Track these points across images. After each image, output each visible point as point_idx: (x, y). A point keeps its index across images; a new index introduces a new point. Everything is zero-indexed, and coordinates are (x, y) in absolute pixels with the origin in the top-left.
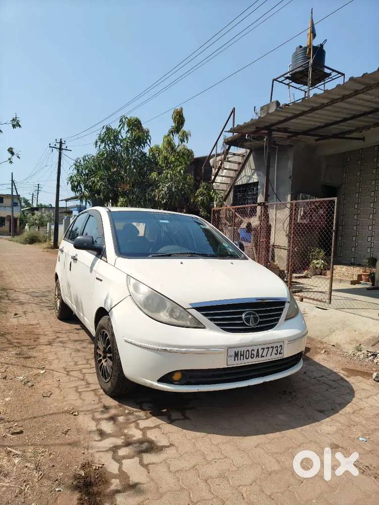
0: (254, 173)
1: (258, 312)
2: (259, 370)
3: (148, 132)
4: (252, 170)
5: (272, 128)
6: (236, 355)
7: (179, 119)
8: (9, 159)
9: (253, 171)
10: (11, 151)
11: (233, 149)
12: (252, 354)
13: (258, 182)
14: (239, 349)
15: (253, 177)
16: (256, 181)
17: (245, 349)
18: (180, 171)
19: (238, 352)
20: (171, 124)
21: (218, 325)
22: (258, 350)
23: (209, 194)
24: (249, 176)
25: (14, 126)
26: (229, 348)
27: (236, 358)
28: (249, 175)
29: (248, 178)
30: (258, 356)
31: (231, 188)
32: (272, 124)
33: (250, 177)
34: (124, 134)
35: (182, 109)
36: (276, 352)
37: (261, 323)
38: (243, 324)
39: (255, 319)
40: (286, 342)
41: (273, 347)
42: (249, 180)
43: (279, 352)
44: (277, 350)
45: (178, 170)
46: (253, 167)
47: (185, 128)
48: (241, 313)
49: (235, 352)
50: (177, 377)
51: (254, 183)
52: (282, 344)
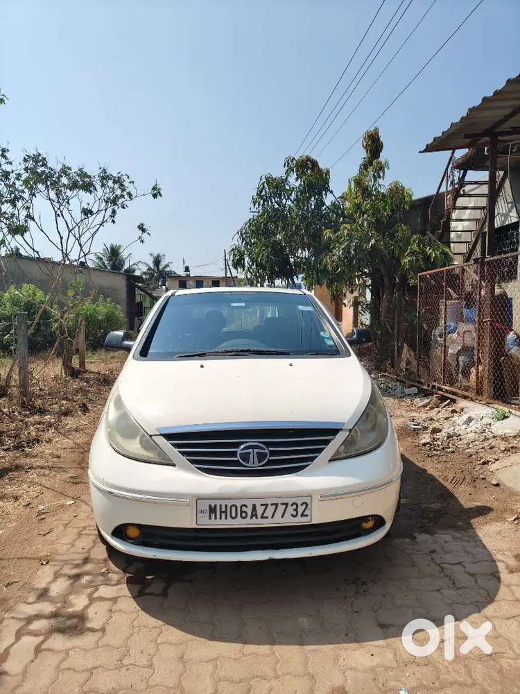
0: (512, 207)
1: (268, 444)
2: (264, 537)
3: (328, 172)
4: (508, 203)
5: (497, 130)
6: (212, 510)
7: (374, 144)
8: (140, 238)
9: (510, 205)
10: (142, 228)
11: (472, 175)
12: (242, 512)
13: (518, 223)
14: (218, 503)
15: (511, 214)
16: (515, 220)
17: (229, 503)
18: (363, 223)
19: (215, 506)
20: (362, 154)
21: (193, 462)
22: (254, 506)
23: (423, 252)
24: (504, 215)
25: (155, 196)
26: (199, 498)
27: (213, 516)
28: (504, 212)
29: (503, 218)
30: (254, 515)
31: (478, 235)
32: (495, 125)
33: (506, 216)
34: (294, 181)
35: (376, 130)
36: (294, 513)
37: (270, 463)
38: (237, 463)
39: (261, 456)
40: (316, 498)
41: (287, 504)
42: (504, 222)
43: (300, 513)
44: (296, 510)
45: (360, 223)
46: (510, 199)
47: (383, 157)
48: (237, 445)
49: (210, 506)
50: (133, 532)
51: (512, 224)
52: (308, 500)
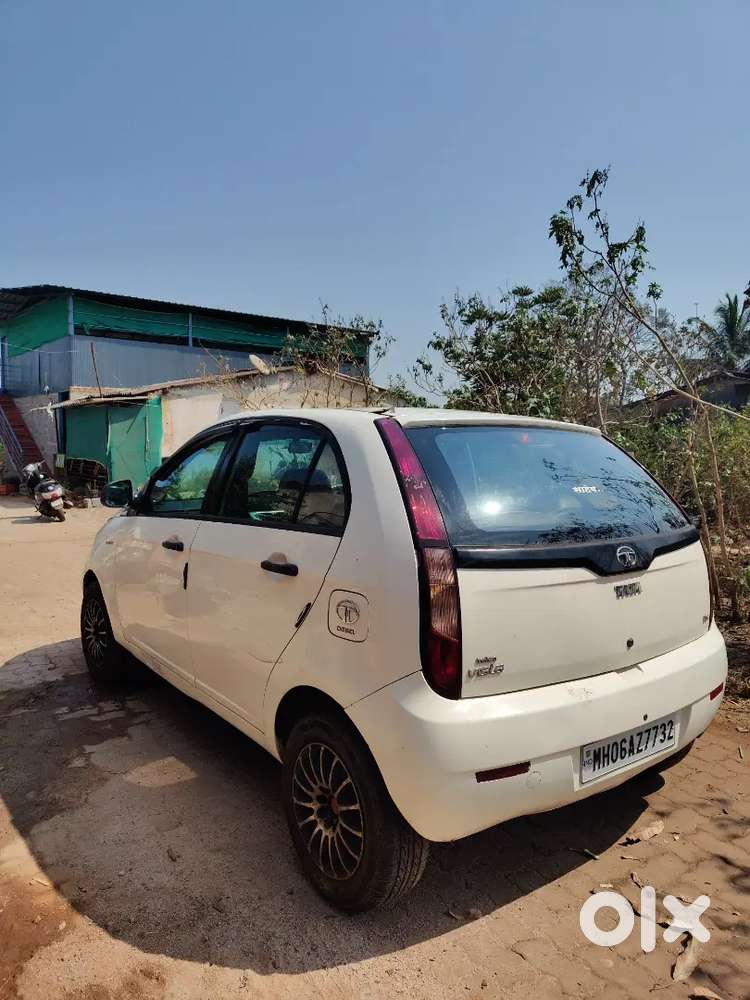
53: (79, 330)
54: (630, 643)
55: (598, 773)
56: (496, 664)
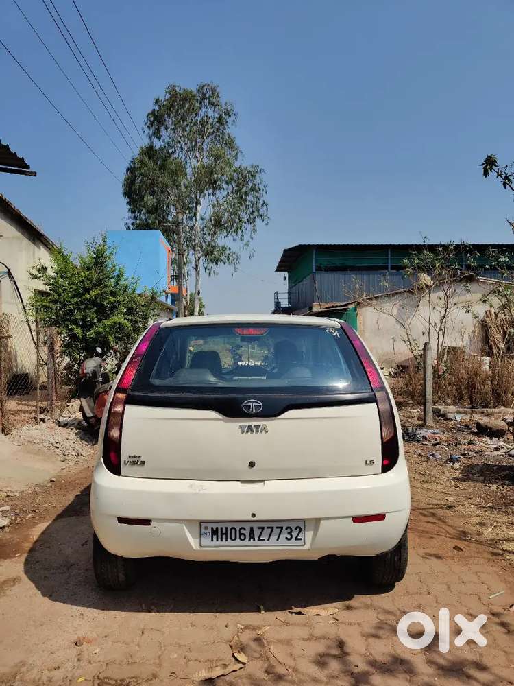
53: (318, 269)
54: (252, 465)
55: (215, 543)
56: (141, 460)
